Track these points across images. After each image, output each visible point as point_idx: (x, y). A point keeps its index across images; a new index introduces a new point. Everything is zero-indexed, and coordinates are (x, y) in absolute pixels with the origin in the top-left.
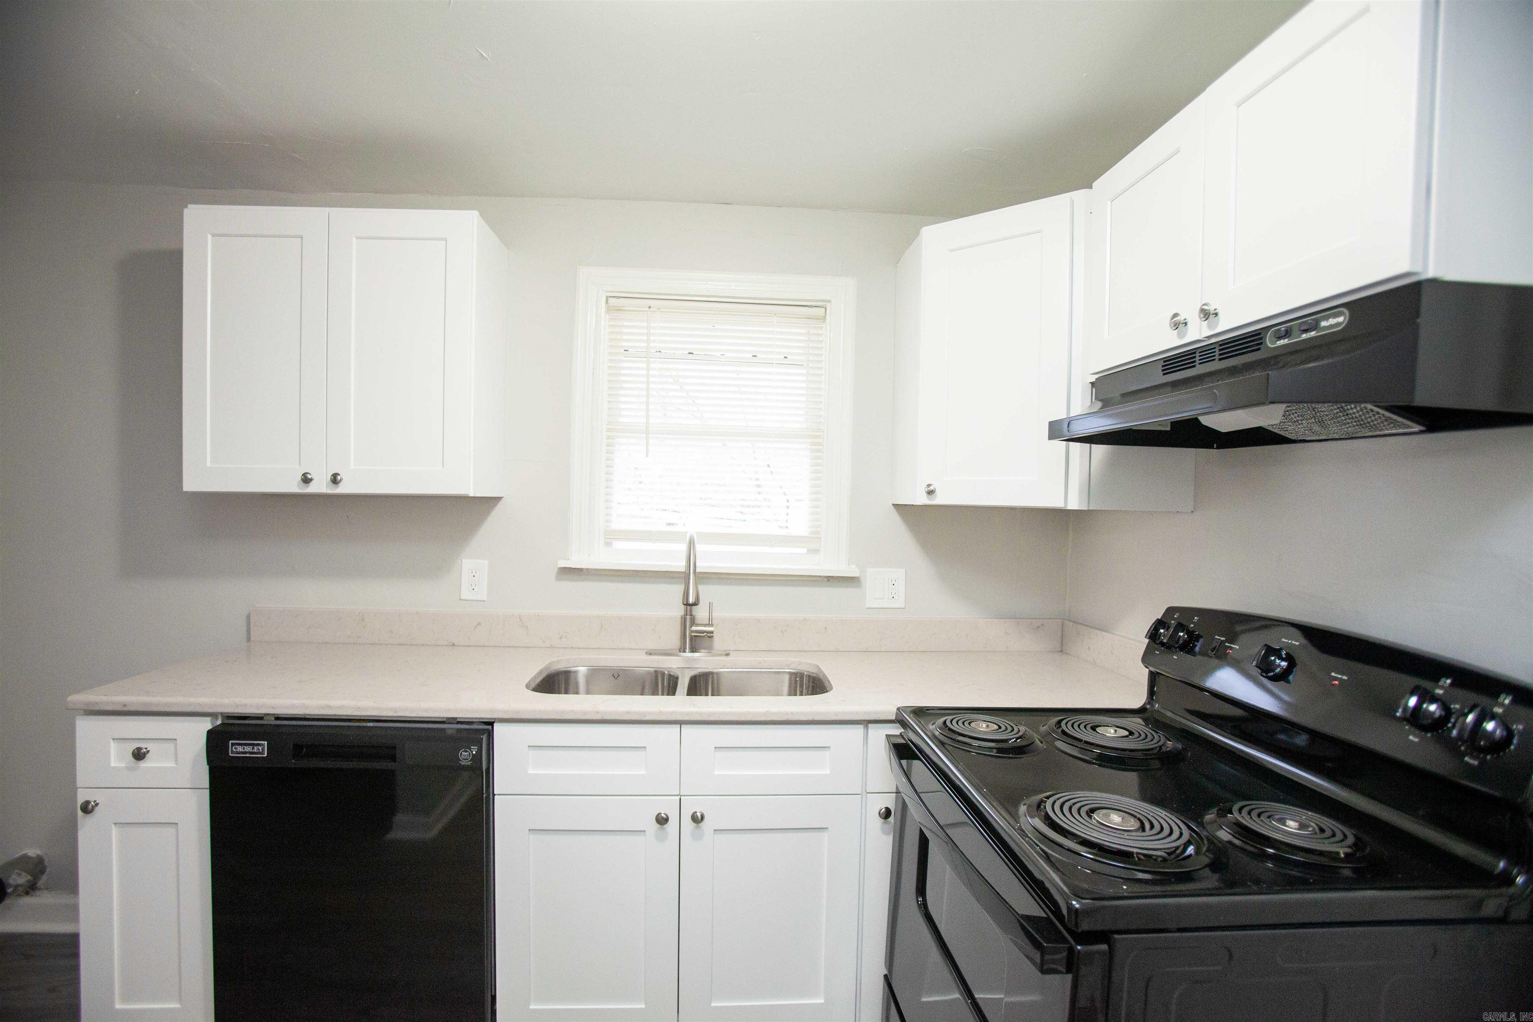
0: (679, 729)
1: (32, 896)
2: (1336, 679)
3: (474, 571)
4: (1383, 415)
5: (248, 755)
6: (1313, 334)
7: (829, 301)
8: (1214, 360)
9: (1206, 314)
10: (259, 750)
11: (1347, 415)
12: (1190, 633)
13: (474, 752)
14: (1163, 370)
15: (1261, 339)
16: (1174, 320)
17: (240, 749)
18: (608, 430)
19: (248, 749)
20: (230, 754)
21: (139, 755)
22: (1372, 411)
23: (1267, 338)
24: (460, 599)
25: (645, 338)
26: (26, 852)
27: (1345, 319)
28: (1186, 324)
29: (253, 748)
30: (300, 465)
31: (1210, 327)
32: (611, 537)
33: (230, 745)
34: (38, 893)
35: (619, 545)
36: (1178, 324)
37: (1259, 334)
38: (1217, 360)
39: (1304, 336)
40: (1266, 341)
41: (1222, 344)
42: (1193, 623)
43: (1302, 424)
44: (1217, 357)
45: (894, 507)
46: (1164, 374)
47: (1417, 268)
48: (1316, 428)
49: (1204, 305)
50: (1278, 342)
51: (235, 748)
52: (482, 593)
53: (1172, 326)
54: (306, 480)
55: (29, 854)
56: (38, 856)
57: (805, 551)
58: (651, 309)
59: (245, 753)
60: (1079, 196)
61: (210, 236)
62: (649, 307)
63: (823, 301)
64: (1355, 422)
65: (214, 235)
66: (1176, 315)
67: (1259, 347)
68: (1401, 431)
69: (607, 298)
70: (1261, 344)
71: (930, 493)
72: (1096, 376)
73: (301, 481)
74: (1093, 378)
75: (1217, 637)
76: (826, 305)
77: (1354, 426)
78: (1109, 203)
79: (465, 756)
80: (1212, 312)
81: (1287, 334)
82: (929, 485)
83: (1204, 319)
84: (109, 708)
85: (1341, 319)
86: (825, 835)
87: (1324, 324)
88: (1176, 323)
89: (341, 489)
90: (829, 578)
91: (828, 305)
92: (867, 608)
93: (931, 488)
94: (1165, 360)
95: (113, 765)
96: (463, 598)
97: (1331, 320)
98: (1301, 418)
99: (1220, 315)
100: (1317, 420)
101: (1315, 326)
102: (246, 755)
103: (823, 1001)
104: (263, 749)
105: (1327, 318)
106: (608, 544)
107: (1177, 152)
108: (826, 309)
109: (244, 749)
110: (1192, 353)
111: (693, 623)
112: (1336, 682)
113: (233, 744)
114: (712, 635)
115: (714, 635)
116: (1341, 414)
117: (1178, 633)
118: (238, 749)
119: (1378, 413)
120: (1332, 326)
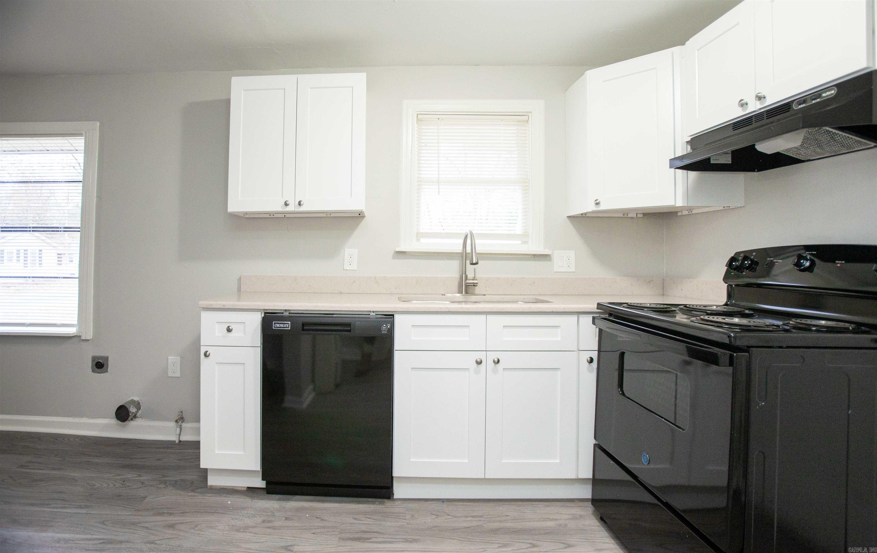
0: (486, 317)
1: (134, 421)
2: (838, 263)
3: (351, 255)
4: (854, 139)
5: (282, 329)
6: (818, 100)
7: (531, 112)
8: (764, 119)
9: (760, 98)
10: (287, 326)
11: (835, 141)
12: (752, 260)
13: (389, 327)
14: (733, 129)
15: (790, 106)
16: (741, 103)
17: (278, 325)
18: (418, 181)
19: (282, 325)
20: (273, 328)
21: (229, 330)
22: (848, 137)
23: (794, 104)
24: (344, 270)
25: (437, 134)
26: (132, 398)
27: (835, 91)
28: (747, 104)
29: (284, 325)
30: (282, 197)
31: (761, 104)
32: (419, 235)
33: (273, 323)
34: (137, 419)
35: (423, 240)
36: (743, 104)
37: (789, 104)
38: (765, 119)
39: (814, 102)
40: (792, 106)
41: (767, 111)
42: (753, 256)
43: (810, 148)
44: (765, 118)
45: (568, 218)
46: (734, 130)
47: (871, 65)
48: (818, 150)
49: (758, 93)
50: (800, 106)
51: (276, 325)
52: (354, 267)
53: (740, 105)
54: (286, 204)
55: (134, 399)
56: (138, 401)
57: (520, 242)
58: (439, 120)
59: (280, 327)
60: (676, 49)
61: (243, 91)
62: (439, 119)
63: (527, 112)
64: (839, 144)
65: (244, 90)
66: (741, 100)
67: (789, 110)
68: (864, 147)
69: (417, 114)
70: (790, 108)
71: (597, 204)
72: (691, 137)
73: (284, 205)
74: (689, 139)
75: (768, 259)
76: (529, 114)
77: (839, 147)
78: (696, 51)
79: (384, 328)
80: (763, 97)
81: (804, 102)
82: (596, 200)
83: (758, 100)
84: (217, 307)
85: (833, 92)
86: (559, 373)
87: (824, 95)
88: (742, 104)
89: (302, 209)
90: (534, 255)
91: (530, 114)
92: (555, 272)
93: (598, 201)
94: (734, 123)
95: (217, 335)
96: (345, 269)
97: (827, 93)
98: (810, 145)
99: (767, 97)
100: (818, 145)
101: (819, 96)
102: (280, 329)
103: (558, 461)
104: (289, 326)
105: (825, 92)
106: (418, 240)
107: (738, 24)
108: (529, 116)
109: (280, 325)
110: (751, 117)
111: (466, 278)
112: (839, 265)
113: (275, 323)
114: (477, 285)
115: (478, 285)
116: (832, 141)
117: (745, 262)
118: (277, 326)
119: (851, 138)
120: (828, 96)
